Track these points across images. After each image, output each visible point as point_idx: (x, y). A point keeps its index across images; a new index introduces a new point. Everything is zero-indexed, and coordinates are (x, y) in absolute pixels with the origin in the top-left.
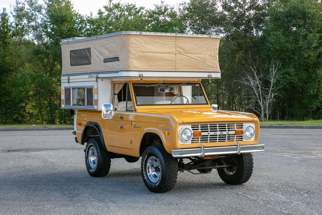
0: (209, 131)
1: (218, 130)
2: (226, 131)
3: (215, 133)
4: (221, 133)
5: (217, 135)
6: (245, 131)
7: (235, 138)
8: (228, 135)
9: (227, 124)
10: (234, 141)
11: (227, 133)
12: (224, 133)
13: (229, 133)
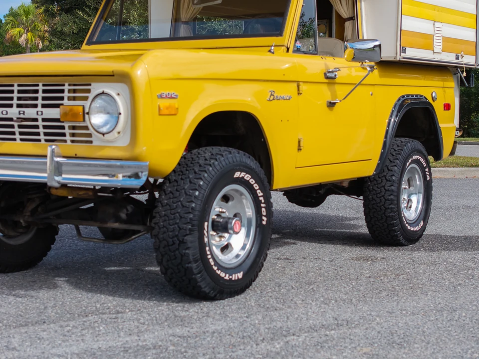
1: (15, 102)
2: (36, 106)
3: (4, 113)
4: (20, 114)
5: (11, 119)
6: (87, 110)
7: (67, 131)
8: (44, 120)
9: (41, 84)
10: (65, 141)
11: (37, 114)
12: (30, 113)
13: (42, 114)
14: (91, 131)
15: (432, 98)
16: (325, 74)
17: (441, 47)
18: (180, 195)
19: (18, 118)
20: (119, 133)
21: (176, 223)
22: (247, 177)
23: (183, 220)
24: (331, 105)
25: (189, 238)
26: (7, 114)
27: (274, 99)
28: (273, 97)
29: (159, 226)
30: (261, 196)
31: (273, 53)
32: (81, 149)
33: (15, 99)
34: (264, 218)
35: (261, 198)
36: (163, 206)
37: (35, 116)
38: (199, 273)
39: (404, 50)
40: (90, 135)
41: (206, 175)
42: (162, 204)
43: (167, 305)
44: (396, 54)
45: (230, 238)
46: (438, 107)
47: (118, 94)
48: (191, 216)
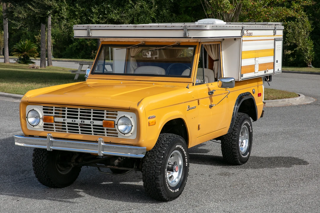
0: (66, 117)
1: (79, 116)
2: (90, 119)
3: (74, 121)
4: (82, 122)
5: (77, 124)
6: (116, 123)
7: (105, 131)
8: (94, 125)
9: (92, 110)
10: (104, 135)
11: (91, 123)
12: (87, 122)
13: (93, 123)
14: (118, 131)
15: (253, 92)
16: (209, 93)
17: (258, 69)
18: (155, 158)
19: (80, 124)
20: (131, 134)
21: (154, 170)
22: (180, 147)
23: (157, 168)
24: (211, 107)
25: (159, 176)
26: (75, 121)
27: (189, 109)
28: (189, 108)
29: (145, 171)
30: (185, 154)
31: (188, 88)
32: (113, 139)
33: (79, 115)
34: (187, 163)
35: (185, 155)
36: (147, 162)
37: (90, 124)
38: (163, 191)
39: (242, 76)
40: (117, 133)
41: (166, 148)
42: (147, 161)
43: (148, 205)
44: (239, 78)
45: (173, 173)
46: (255, 96)
47: (131, 117)
48: (160, 167)
